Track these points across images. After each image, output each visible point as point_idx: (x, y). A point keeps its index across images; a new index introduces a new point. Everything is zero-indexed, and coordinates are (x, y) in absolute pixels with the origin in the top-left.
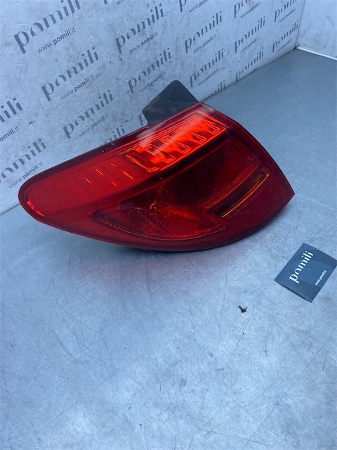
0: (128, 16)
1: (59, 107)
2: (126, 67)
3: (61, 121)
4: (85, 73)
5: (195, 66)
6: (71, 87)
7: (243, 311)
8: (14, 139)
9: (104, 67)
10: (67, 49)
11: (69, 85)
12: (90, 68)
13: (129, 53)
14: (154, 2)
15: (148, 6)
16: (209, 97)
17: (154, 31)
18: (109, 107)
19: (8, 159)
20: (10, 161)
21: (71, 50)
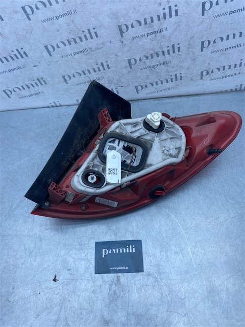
0: (135, 9)
1: (58, 62)
2: (126, 49)
3: (60, 71)
4: (84, 44)
5: (209, 64)
7: (55, 280)
8: (22, 73)
9: (103, 43)
10: (68, 25)
11: (69, 49)
12: (90, 42)
13: (131, 39)
14: (168, 2)
15: (160, 4)
16: (221, 92)
17: (164, 27)
18: (105, 73)
19: (17, 83)
20: (18, 84)
21: (72, 26)
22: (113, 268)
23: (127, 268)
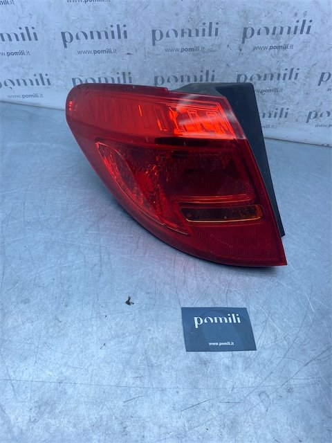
0: (269, 13)
1: (159, 56)
2: (242, 59)
3: (156, 70)
4: (198, 41)
5: (321, 104)
6: (179, 46)
8: (109, 58)
9: (219, 46)
10: (191, 10)
11: (178, 43)
12: (206, 40)
13: (252, 48)
14: (305, 14)
15: (296, 15)
16: (323, 145)
17: (291, 43)
19: (96, 71)
20: (97, 73)
21: (194, 13)
22: (214, 344)
23: (233, 343)
